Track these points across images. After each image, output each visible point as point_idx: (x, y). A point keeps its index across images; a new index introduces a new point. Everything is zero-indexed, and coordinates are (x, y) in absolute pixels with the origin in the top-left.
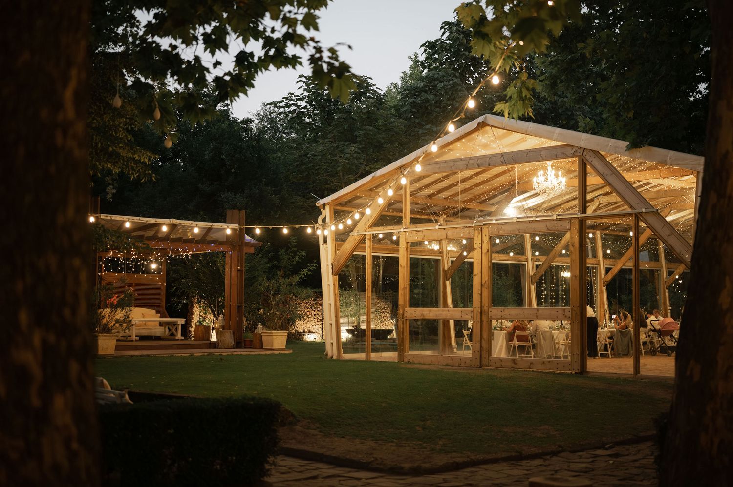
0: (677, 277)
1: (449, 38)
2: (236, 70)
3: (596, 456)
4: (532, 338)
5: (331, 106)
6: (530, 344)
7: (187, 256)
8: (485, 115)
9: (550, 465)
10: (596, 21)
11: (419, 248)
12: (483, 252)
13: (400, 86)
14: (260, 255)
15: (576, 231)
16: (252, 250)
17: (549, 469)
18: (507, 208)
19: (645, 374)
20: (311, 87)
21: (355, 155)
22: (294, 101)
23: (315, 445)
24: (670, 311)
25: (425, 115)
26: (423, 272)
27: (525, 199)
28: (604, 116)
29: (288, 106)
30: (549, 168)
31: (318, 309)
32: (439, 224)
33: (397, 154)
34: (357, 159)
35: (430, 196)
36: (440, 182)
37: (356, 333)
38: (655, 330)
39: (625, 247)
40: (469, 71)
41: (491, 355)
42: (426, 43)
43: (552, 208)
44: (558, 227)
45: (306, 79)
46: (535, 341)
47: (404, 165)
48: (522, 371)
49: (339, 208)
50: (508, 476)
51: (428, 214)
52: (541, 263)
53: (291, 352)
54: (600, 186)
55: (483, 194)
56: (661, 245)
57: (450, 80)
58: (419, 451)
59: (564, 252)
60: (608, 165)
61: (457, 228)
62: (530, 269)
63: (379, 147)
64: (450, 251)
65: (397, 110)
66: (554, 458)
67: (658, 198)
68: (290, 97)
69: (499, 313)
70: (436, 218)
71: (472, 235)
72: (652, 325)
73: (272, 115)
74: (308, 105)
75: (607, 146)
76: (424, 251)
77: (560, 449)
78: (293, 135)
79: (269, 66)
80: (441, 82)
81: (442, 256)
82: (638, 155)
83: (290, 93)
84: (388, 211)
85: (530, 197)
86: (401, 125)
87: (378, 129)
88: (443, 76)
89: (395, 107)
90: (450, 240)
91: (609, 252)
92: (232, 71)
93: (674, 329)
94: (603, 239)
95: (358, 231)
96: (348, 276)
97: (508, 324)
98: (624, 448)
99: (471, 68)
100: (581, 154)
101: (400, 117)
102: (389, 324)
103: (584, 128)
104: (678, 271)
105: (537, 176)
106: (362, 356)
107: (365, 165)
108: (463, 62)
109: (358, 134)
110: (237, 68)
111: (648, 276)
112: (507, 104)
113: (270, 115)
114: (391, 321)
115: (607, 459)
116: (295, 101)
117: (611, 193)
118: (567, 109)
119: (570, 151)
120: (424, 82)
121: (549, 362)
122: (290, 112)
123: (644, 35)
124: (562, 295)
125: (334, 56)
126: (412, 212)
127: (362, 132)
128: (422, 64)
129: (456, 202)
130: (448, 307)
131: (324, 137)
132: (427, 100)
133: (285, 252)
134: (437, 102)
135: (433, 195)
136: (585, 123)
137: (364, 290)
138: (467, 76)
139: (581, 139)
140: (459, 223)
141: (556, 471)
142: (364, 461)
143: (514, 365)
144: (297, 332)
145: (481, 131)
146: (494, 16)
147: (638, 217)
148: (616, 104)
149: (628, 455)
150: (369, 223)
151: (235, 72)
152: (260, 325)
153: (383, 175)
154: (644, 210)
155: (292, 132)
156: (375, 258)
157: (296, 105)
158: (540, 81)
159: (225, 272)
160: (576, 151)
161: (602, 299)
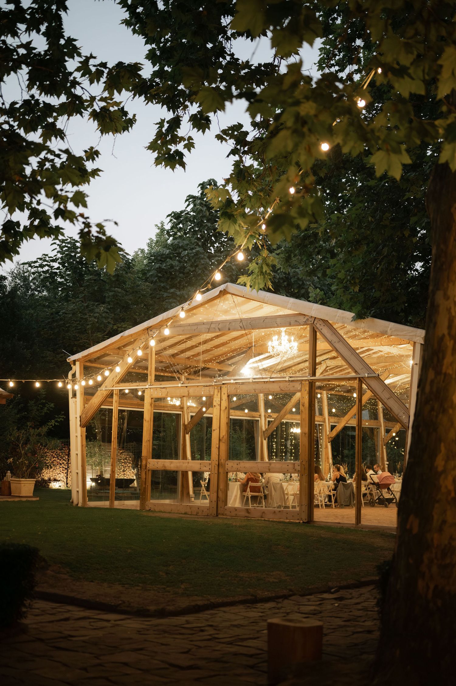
0: (394, 434)
1: (193, 210)
2: (3, 238)
3: (323, 599)
4: (264, 489)
5: (82, 268)
6: (262, 495)
8: (226, 284)
9: (282, 607)
10: (326, 203)
11: (162, 404)
12: (221, 408)
13: (146, 251)
14: (11, 406)
15: (306, 392)
16: (4, 402)
17: (281, 611)
18: (244, 368)
19: (366, 524)
20: (64, 249)
21: (104, 315)
22: (47, 261)
23: (66, 588)
24: (387, 466)
25: (170, 280)
26: (164, 425)
27: (260, 361)
28: (333, 288)
29: (41, 266)
30: (283, 334)
31: (64, 458)
32: (182, 382)
33: (143, 315)
34: (106, 318)
35: (174, 356)
36: (183, 343)
37: (99, 481)
38: (374, 484)
39: (348, 406)
40: (211, 241)
41: (226, 505)
42: (172, 213)
43: (283, 370)
44: (290, 388)
45: (60, 242)
46: (266, 492)
47: (151, 327)
48: (255, 520)
49: (88, 364)
50: (244, 618)
51: (171, 372)
52: (273, 420)
53: (38, 499)
54: (327, 351)
55: (222, 355)
56: (380, 406)
57: (193, 249)
58: (163, 595)
59: (294, 410)
60: (335, 332)
61: (198, 386)
62: (263, 425)
63: (126, 308)
64: (190, 406)
65: (144, 274)
66: (286, 601)
67: (378, 363)
68: (44, 258)
69: (235, 466)
70: (179, 375)
71: (212, 393)
72: (372, 479)
73: (26, 274)
74: (61, 266)
75: (336, 316)
76: (167, 407)
77: (291, 593)
78: (45, 293)
79: (34, 235)
80: (185, 250)
81: (183, 411)
82: (363, 325)
83: (44, 255)
84: (133, 368)
85: (264, 359)
86: (147, 289)
87: (126, 291)
88: (187, 245)
89: (143, 270)
90: (189, 397)
91: (334, 411)
93: (391, 482)
94: (329, 399)
95: (106, 387)
96: (93, 428)
97: (242, 476)
98: (347, 592)
99: (213, 238)
100: (312, 322)
101: (146, 280)
102: (130, 474)
103: (314, 298)
104: (395, 429)
105: (272, 341)
106: (106, 504)
107: (113, 324)
108: (206, 232)
109: (107, 295)
110: (4, 236)
111: (368, 433)
112: (250, 277)
113: (24, 274)
114: (133, 470)
115: (333, 602)
116: (49, 262)
117: (337, 357)
118: (298, 279)
119: (302, 319)
120: (169, 249)
121: (280, 512)
122: (43, 272)
123: (370, 219)
124: (291, 450)
125: (102, 231)
126: (157, 370)
127: (111, 294)
128: (168, 233)
129: (198, 361)
130: (186, 459)
131: (74, 296)
132: (172, 266)
133: (35, 403)
134: (180, 268)
135: (177, 354)
136: (315, 294)
137: (110, 441)
138: (209, 245)
139: (312, 309)
140: (201, 381)
141: (288, 614)
142: (113, 604)
143: (247, 515)
144: (43, 479)
145: (222, 298)
146: (239, 198)
147: (361, 380)
148: (344, 279)
149: (351, 599)
150: (117, 379)
151: (2, 240)
152: (9, 474)
154: (366, 375)
155: (43, 290)
156: (121, 411)
157: (49, 266)
158: (276, 254)
160: (308, 319)
161: (327, 454)
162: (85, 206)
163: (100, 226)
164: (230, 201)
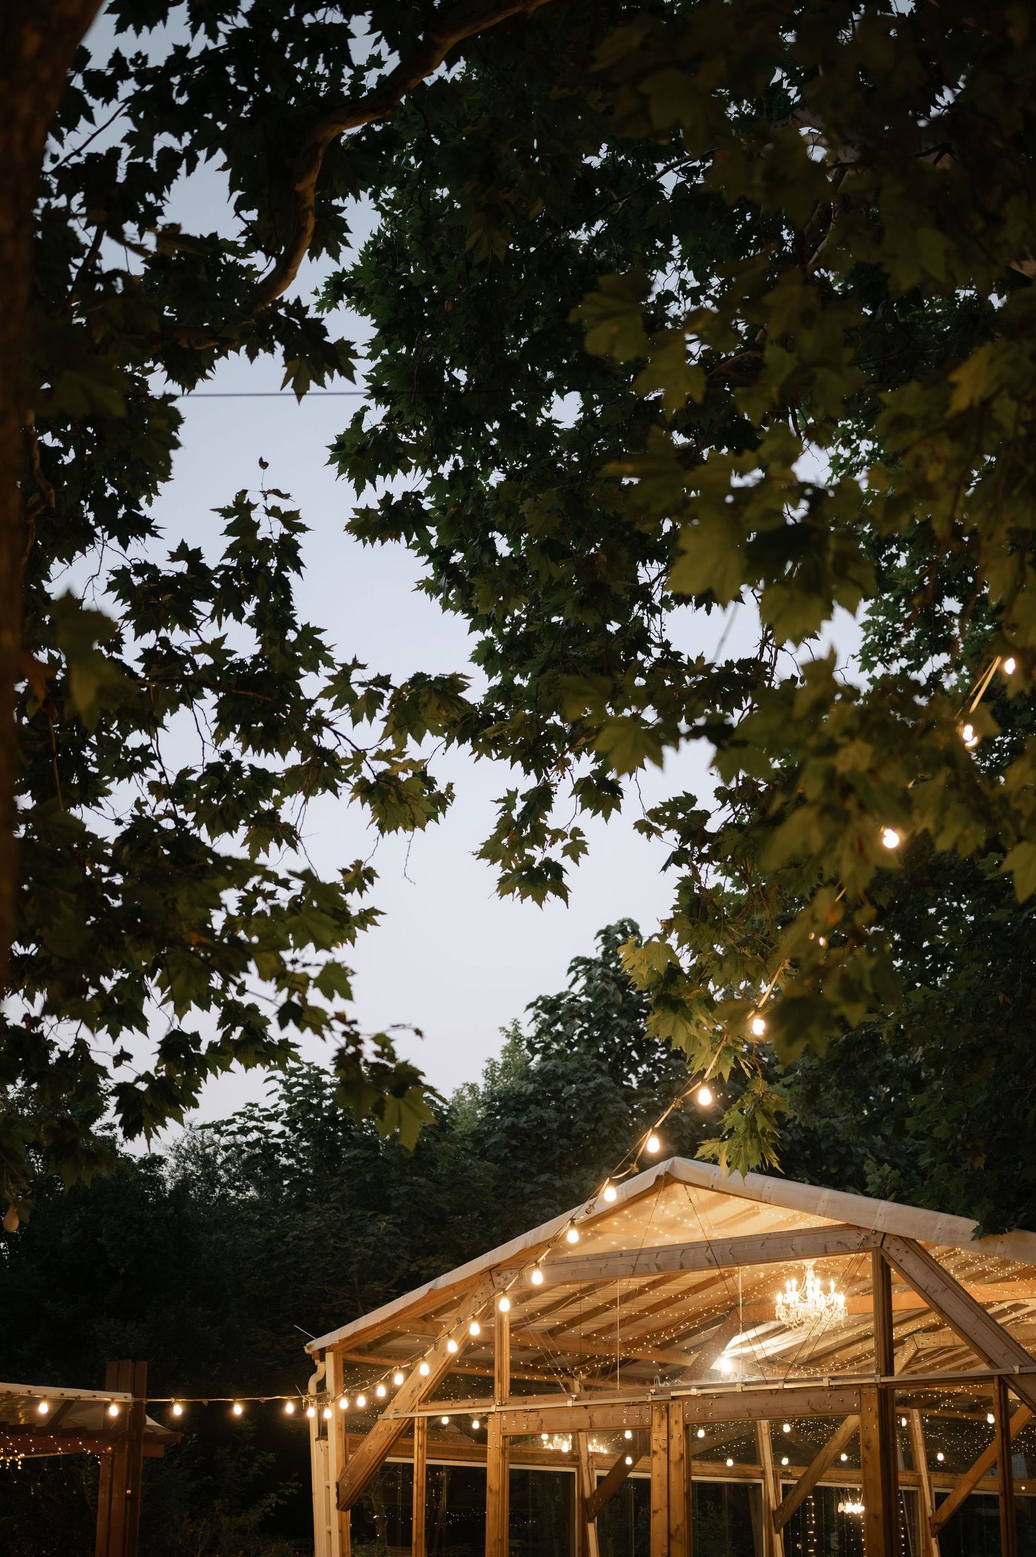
1: (586, 991)
2: (161, 1071)
5: (336, 1132)
7: (14, 1463)
8: (670, 1161)
10: (895, 963)
11: (528, 1449)
12: (671, 1459)
13: (482, 1089)
14: (176, 1462)
15: (873, 1414)
16: (159, 1452)
18: (719, 1358)
20: (295, 1090)
21: (387, 1240)
22: (257, 1119)
25: (538, 1153)
26: (534, 1500)
27: (759, 1339)
28: (924, 1161)
29: (244, 1131)
30: (810, 1274)
32: (574, 1396)
33: (478, 1236)
34: (393, 1247)
35: (553, 1332)
36: (573, 1302)
39: (973, 1446)
40: (629, 1060)
42: (538, 1000)
43: (815, 1360)
44: (831, 1404)
45: (287, 1074)
47: (498, 1265)
49: (354, 1358)
51: (549, 1372)
52: (795, 1482)
54: (916, 1312)
55: (666, 1328)
57: (589, 1079)
59: (844, 1457)
60: (933, 1266)
61: (613, 1405)
62: (771, 1493)
63: (438, 1221)
64: (595, 1453)
65: (478, 1141)
68: (250, 1111)
70: (566, 1379)
71: (647, 1421)
73: (208, 1150)
74: (287, 1129)
75: (933, 1228)
76: (541, 1456)
78: (252, 1192)
79: (230, 1061)
80: (571, 1082)
81: (578, 1467)
82: (1000, 1248)
83: (250, 1104)
84: (459, 1365)
85: (767, 1335)
86: (486, 1175)
87: (438, 1182)
88: (576, 1070)
89: (475, 1133)
90: (592, 1430)
91: (940, 1457)
92: (152, 1072)
94: (926, 1428)
95: (397, 1411)
96: (368, 1510)
99: (634, 1054)
100: (879, 1245)
101: (483, 1155)
103: (879, 1187)
105: (784, 1291)
107: (409, 1261)
108: (617, 1040)
109: (394, 1193)
110: (163, 1067)
111: (1028, 1511)
112: (726, 1143)
113: (203, 1149)
116: (261, 1122)
117: (941, 1327)
118: (838, 1142)
119: (854, 1239)
120: (535, 1082)
122: (248, 1144)
123: (1001, 999)
125: (386, 1050)
126: (514, 1367)
127: (403, 1190)
128: (530, 1045)
129: (610, 1345)
131: (318, 1198)
132: (542, 1122)
133: (230, 1453)
134: (561, 1126)
135: (560, 1329)
136: (880, 1176)
137: (407, 1542)
138: (626, 1070)
139: (876, 1212)
140: (620, 1393)
145: (663, 1194)
146: (694, 962)
147: (1004, 1382)
148: (948, 1141)
150: (421, 1393)
151: (159, 1075)
153: (453, 1287)
154: (1016, 1369)
155: (248, 1186)
156: (432, 1470)
157: (260, 1129)
158: (784, 1086)
159: (97, 1500)
160: (867, 1238)
162: (347, 995)
163: (382, 1040)
164: (674, 970)
